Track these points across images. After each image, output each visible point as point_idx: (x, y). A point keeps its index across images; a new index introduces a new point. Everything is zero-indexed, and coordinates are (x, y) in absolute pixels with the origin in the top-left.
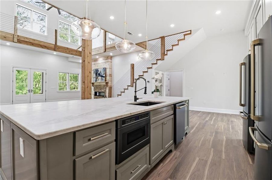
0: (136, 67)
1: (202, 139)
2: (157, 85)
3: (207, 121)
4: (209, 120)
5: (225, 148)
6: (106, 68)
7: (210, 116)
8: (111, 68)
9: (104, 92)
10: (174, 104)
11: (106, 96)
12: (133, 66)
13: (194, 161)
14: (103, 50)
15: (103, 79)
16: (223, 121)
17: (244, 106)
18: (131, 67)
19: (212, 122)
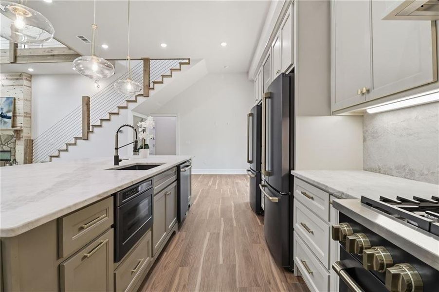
0: (94, 103)
1: (209, 209)
2: (145, 138)
3: (210, 187)
4: (212, 184)
5: (235, 214)
6: (15, 99)
7: (212, 179)
8: (29, 100)
9: (10, 151)
10: (176, 166)
11: (15, 160)
12: (87, 102)
13: (205, 236)
14: (8, 58)
15: (5, 122)
16: (228, 184)
17: (251, 163)
18: (83, 102)
19: (216, 187)
